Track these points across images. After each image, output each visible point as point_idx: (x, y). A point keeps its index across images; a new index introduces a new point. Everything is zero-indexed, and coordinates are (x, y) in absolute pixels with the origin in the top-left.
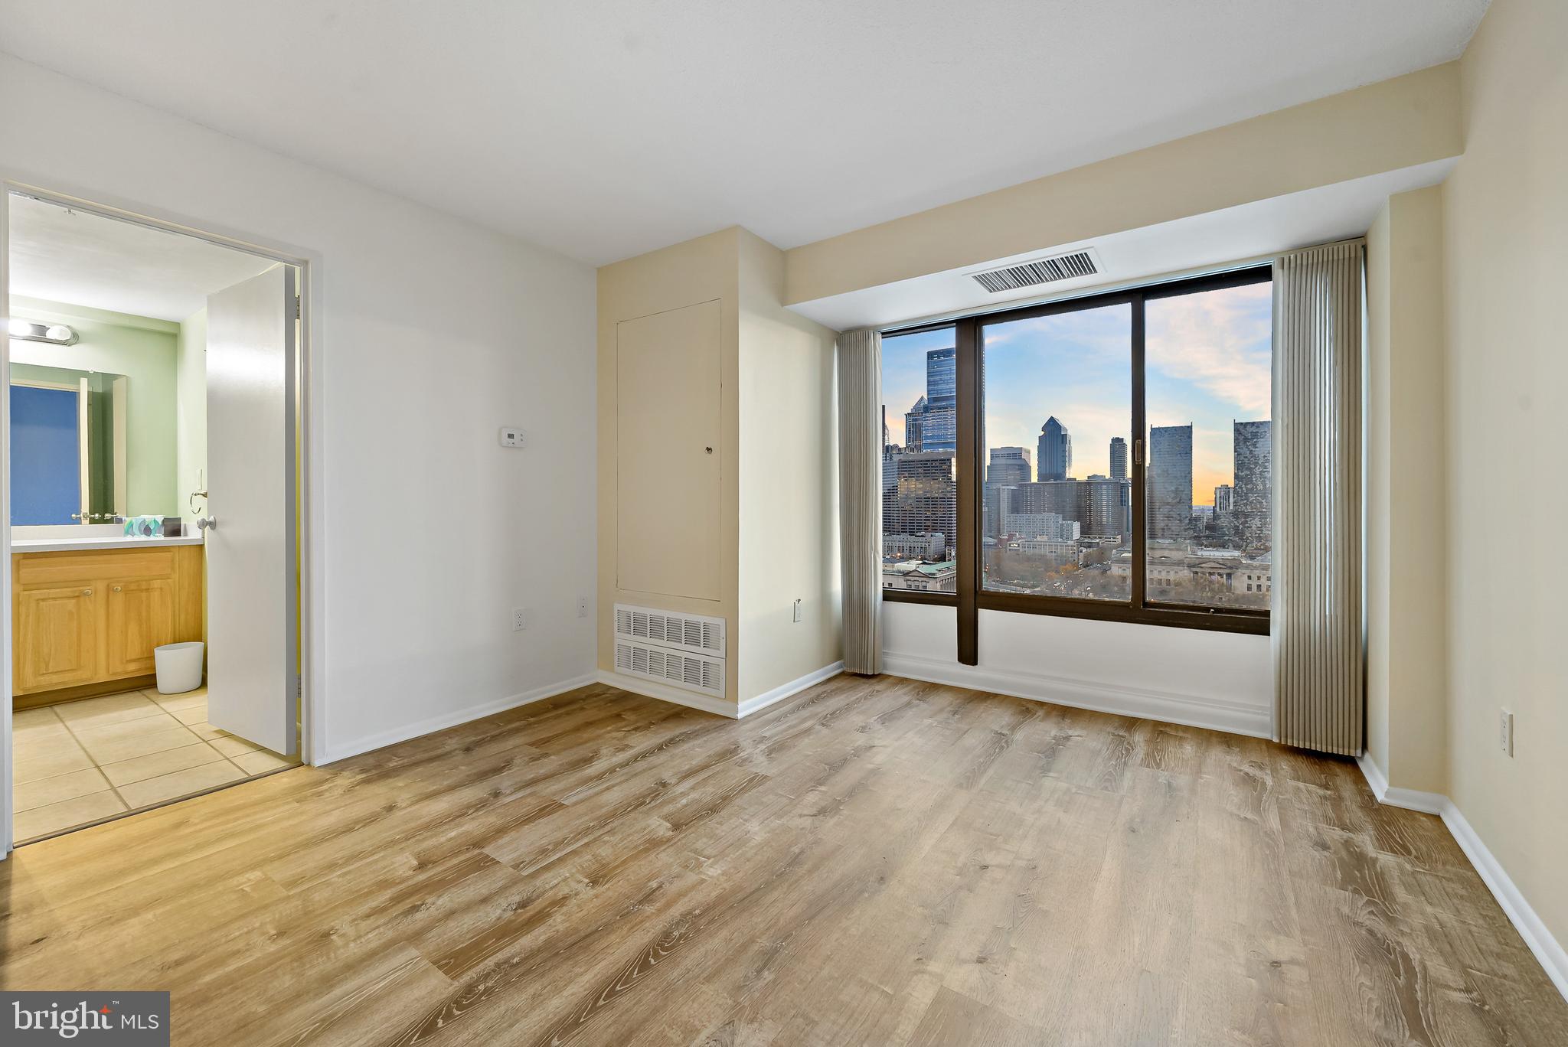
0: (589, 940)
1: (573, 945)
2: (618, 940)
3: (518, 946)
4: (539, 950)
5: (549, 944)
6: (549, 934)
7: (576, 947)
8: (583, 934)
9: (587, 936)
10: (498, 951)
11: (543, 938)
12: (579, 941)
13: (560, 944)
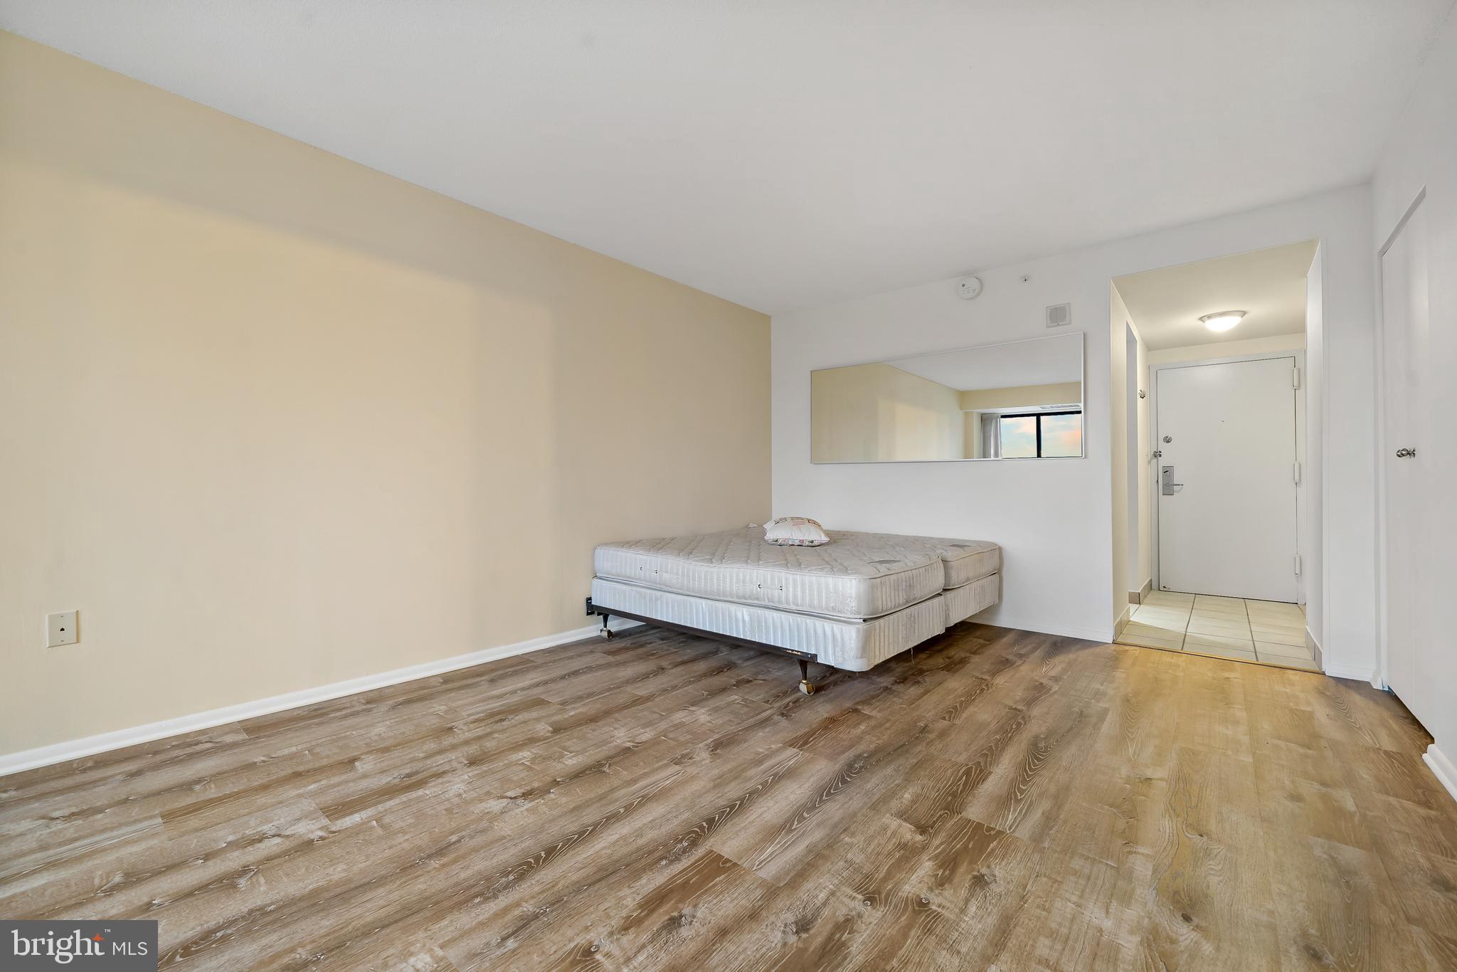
0: (597, 877)
1: (613, 873)
2: (570, 875)
3: (665, 874)
4: (644, 870)
5: (636, 875)
6: (638, 884)
7: (610, 870)
8: (603, 882)
9: (599, 880)
10: (683, 871)
11: (644, 881)
12: (608, 876)
13: (624, 874)
